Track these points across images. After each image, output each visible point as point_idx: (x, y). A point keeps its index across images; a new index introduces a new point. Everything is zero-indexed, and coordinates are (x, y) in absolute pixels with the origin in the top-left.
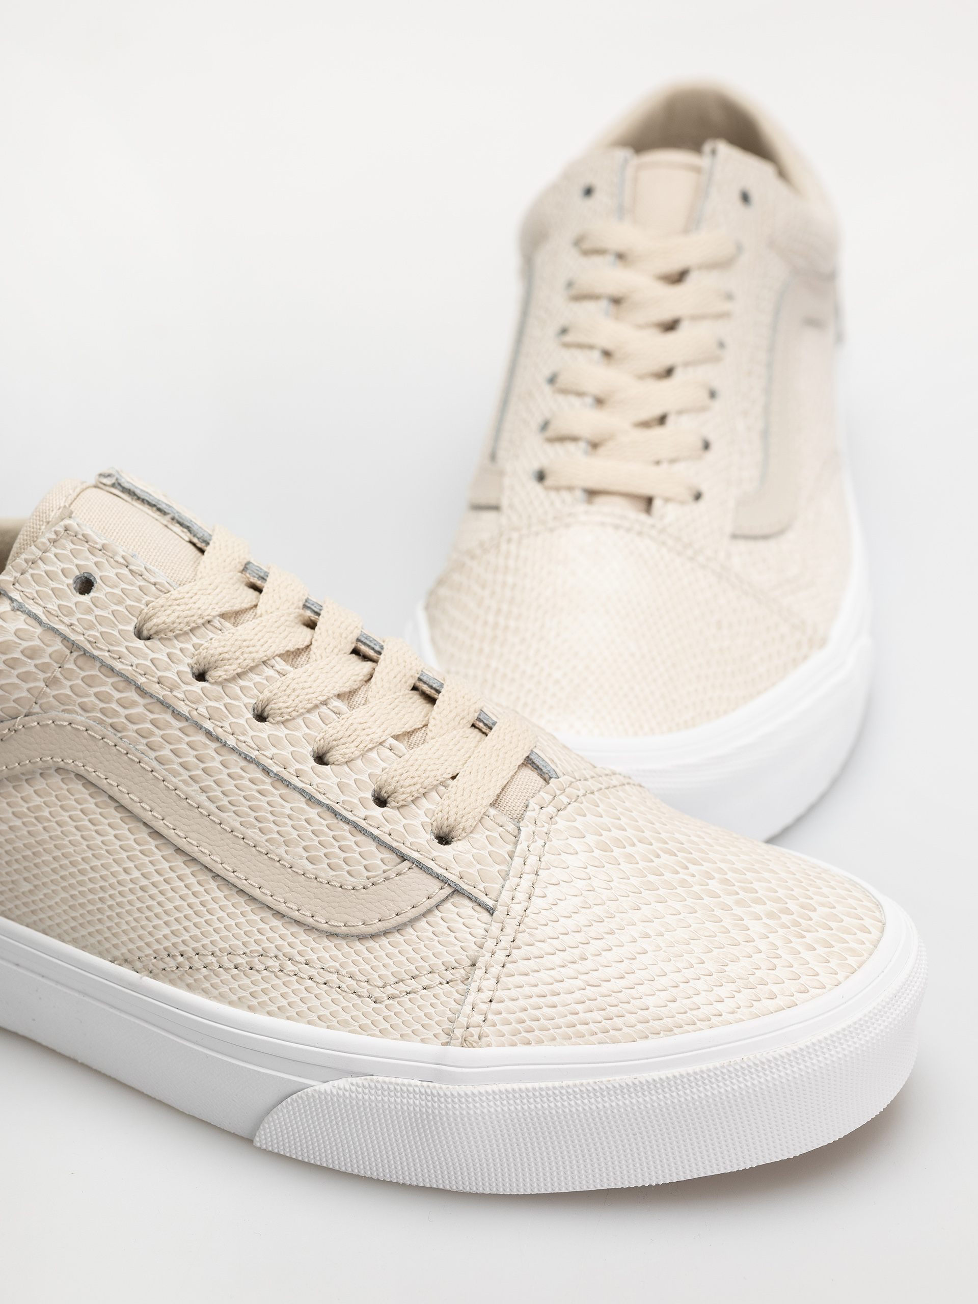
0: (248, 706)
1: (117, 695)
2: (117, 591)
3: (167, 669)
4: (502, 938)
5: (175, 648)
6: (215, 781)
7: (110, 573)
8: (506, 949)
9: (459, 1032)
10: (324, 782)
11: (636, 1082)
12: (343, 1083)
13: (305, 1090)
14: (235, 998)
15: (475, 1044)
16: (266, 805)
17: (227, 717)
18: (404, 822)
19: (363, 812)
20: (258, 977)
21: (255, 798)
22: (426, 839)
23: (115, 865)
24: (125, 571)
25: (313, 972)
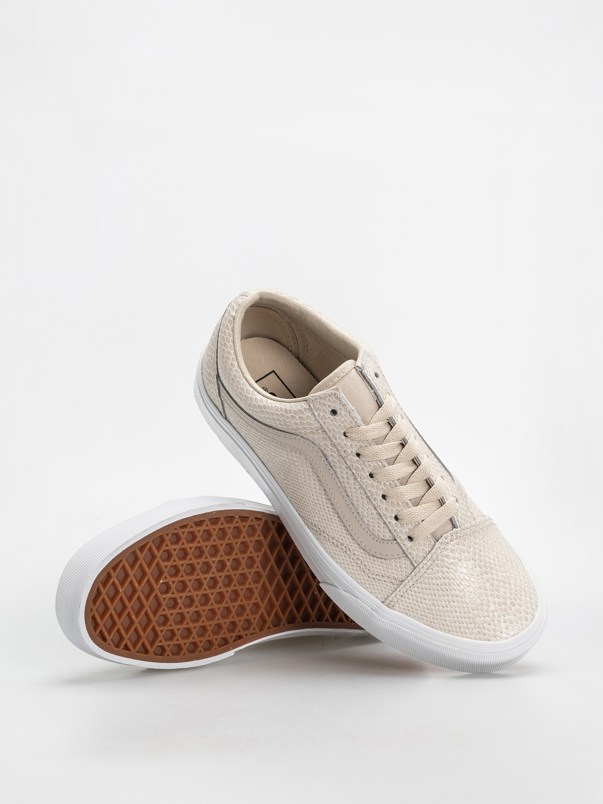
0: (369, 471)
1: (331, 447)
2: (343, 419)
3: (348, 449)
4: (413, 578)
5: (354, 444)
6: (349, 487)
7: (343, 413)
8: (413, 582)
9: (388, 601)
10: (382, 505)
11: (432, 643)
12: (348, 595)
13: (338, 589)
14: (329, 551)
15: (390, 608)
16: (362, 502)
17: (361, 471)
18: (401, 529)
19: (389, 520)
20: (338, 550)
21: (359, 498)
22: (405, 537)
23: (310, 491)
24: (348, 414)
25: (354, 558)
